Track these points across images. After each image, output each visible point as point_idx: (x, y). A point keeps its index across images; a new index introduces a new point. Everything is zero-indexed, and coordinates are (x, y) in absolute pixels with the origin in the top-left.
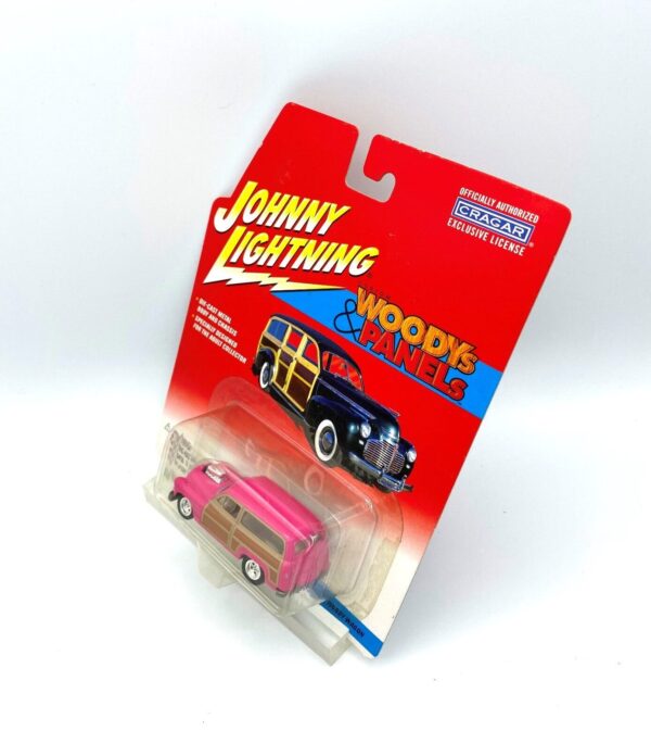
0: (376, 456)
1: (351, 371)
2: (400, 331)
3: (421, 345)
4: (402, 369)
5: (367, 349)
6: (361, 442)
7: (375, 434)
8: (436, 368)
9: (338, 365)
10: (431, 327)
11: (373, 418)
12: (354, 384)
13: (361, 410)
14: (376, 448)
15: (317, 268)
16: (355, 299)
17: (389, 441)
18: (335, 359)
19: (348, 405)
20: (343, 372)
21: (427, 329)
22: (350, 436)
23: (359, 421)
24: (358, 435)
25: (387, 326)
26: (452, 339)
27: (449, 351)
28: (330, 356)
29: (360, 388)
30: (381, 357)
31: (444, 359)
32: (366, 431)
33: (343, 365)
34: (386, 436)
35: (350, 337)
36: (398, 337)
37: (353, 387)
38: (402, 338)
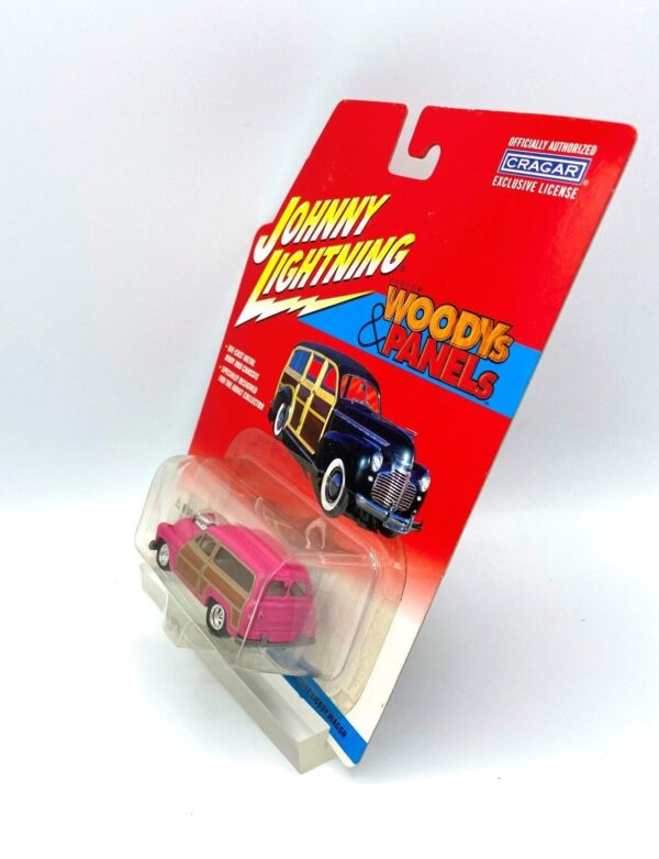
0: (385, 492)
1: (370, 392)
2: (428, 327)
3: (450, 338)
4: (425, 376)
5: (390, 360)
6: (371, 479)
7: (386, 466)
8: (464, 364)
9: (358, 387)
10: (464, 314)
11: (387, 444)
12: (371, 408)
13: (375, 437)
14: (385, 481)
15: (348, 277)
16: (383, 302)
17: (402, 470)
18: (356, 380)
19: (362, 434)
20: (361, 396)
21: (458, 316)
22: (359, 473)
23: (370, 453)
24: (368, 471)
25: (415, 325)
26: (485, 322)
27: (481, 339)
28: (350, 378)
29: (377, 411)
30: (404, 366)
31: (473, 351)
32: (377, 462)
33: (361, 386)
34: (399, 464)
35: (373, 351)
36: (425, 334)
37: (369, 411)
38: (430, 336)
